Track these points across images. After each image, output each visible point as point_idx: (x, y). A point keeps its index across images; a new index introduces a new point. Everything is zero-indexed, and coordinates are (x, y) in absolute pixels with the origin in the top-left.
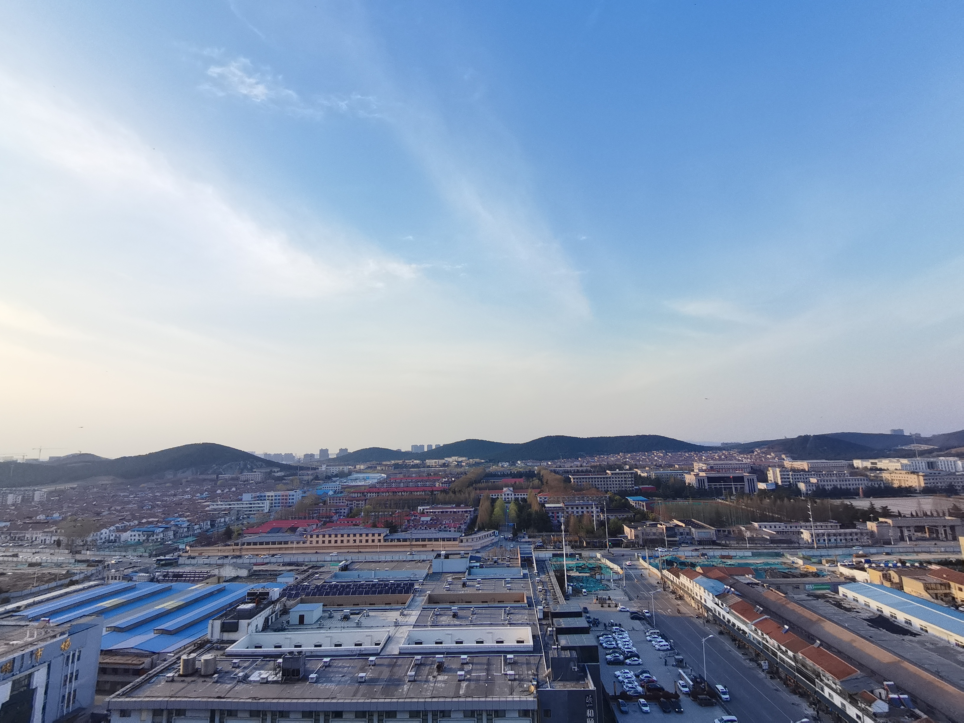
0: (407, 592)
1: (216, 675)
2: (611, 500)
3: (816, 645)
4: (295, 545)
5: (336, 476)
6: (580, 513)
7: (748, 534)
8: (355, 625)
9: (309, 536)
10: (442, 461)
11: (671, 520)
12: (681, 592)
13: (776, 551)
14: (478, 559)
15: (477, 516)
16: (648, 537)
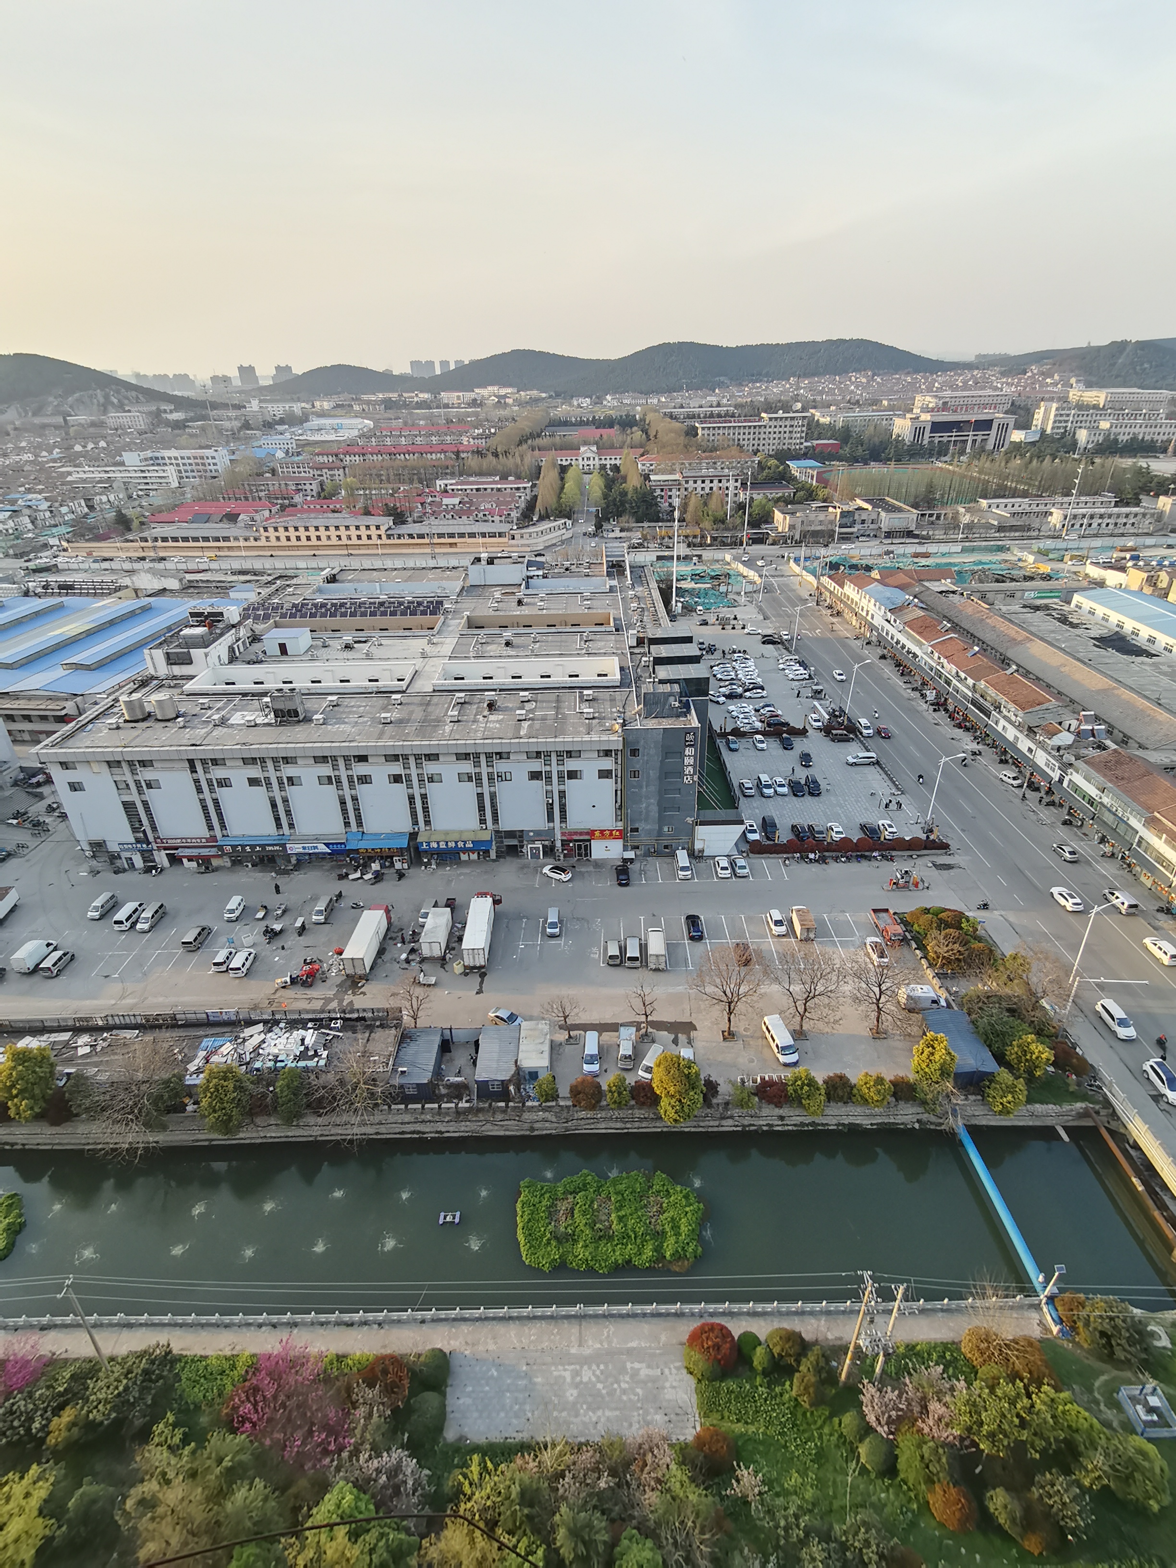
0: (433, 613)
1: (180, 719)
2: (761, 466)
3: (1008, 672)
4: (242, 543)
5: (282, 422)
6: (707, 490)
7: (966, 519)
8: (364, 656)
9: (262, 530)
10: (469, 396)
11: (852, 499)
12: (840, 606)
13: (1000, 543)
14: (540, 566)
15: (536, 497)
16: (809, 528)
